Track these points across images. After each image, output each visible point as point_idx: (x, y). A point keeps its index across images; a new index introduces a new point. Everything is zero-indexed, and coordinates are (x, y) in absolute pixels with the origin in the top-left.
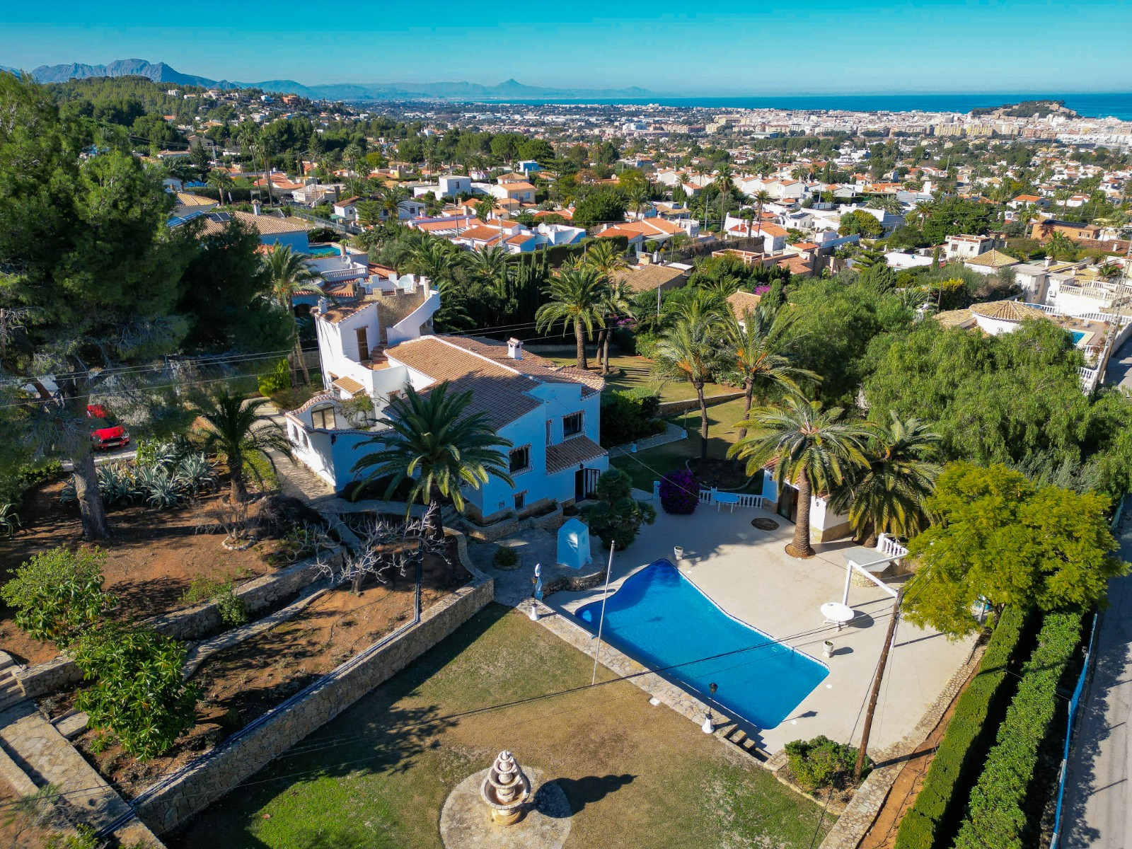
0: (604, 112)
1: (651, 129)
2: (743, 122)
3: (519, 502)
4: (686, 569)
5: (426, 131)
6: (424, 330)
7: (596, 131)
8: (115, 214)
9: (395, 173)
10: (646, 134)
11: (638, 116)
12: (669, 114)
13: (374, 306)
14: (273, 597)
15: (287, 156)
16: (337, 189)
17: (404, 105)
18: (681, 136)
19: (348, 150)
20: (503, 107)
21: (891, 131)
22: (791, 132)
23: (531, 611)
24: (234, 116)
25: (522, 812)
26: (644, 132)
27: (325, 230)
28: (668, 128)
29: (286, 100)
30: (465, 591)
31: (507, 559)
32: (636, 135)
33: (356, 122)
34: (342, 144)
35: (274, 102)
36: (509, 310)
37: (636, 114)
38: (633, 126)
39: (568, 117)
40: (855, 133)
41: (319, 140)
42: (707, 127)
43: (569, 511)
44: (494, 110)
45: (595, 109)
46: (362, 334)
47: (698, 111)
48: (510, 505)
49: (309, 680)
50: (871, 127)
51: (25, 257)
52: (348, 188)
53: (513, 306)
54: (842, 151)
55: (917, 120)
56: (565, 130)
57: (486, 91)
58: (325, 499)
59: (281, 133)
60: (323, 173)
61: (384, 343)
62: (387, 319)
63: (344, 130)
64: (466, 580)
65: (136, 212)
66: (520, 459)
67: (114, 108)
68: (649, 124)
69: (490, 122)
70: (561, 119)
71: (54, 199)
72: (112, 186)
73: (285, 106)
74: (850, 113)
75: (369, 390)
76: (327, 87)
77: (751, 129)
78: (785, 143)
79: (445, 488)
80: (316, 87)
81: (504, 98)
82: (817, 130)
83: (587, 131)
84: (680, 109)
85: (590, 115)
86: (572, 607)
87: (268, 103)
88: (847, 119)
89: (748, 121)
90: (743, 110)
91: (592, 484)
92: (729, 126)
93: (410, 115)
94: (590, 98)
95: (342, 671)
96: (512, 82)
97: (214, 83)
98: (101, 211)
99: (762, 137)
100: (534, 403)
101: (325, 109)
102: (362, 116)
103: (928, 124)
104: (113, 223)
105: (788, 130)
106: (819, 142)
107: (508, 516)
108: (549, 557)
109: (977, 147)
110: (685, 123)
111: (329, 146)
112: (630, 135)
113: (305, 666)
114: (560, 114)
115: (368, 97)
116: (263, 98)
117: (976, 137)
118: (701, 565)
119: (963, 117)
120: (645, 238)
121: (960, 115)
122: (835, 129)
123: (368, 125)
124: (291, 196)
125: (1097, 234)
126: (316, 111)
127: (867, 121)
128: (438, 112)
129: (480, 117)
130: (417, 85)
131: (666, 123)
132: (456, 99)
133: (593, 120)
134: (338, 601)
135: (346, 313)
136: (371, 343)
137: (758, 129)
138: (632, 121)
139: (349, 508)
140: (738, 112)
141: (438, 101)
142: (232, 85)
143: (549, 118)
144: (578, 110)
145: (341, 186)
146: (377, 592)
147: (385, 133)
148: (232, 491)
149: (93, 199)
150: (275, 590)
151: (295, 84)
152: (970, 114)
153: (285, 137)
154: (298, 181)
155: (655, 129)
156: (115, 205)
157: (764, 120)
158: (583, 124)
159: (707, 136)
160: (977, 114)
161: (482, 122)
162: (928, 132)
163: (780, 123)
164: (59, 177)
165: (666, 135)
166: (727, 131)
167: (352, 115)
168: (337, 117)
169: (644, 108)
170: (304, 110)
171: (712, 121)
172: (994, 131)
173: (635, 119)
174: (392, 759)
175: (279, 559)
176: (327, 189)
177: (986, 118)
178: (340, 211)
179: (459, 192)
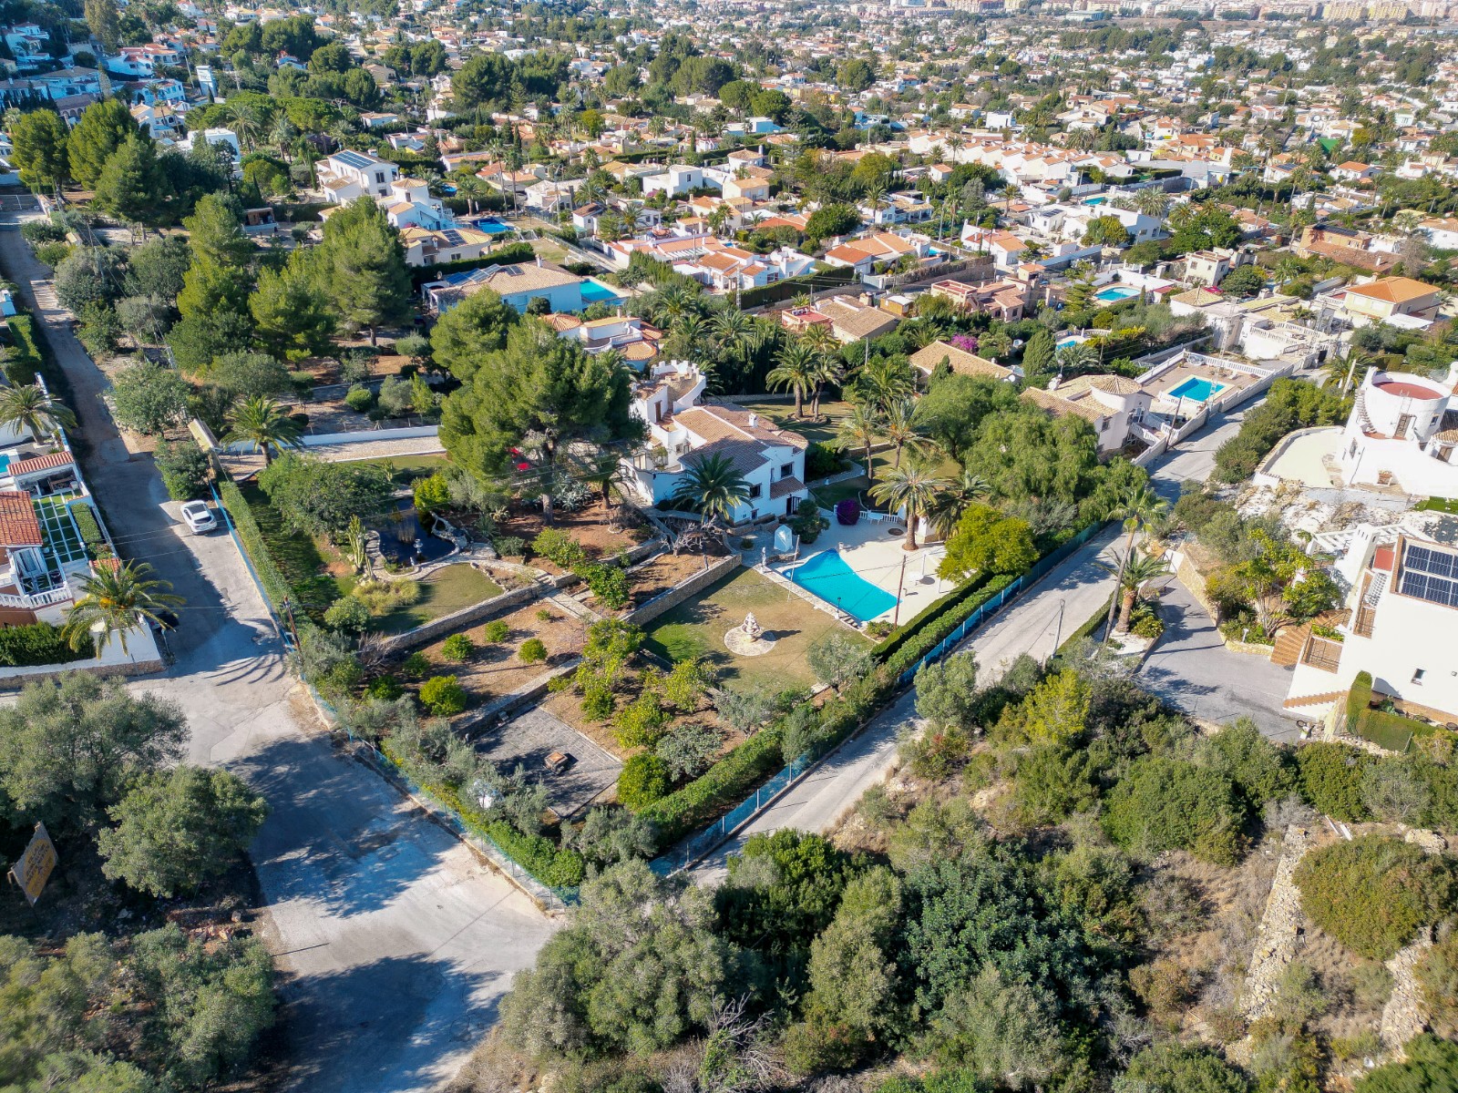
1: (929, 4)
3: (754, 514)
4: (843, 554)
6: (696, 403)
9: (618, 147)
13: (666, 388)
14: (639, 555)
16: (572, 189)
22: (1122, 11)
23: (760, 569)
25: (756, 639)
26: (920, 9)
28: (952, 3)
30: (728, 558)
31: (748, 545)
32: (907, 14)
36: (746, 370)
40: (1209, 15)
43: (782, 521)
46: (658, 405)
48: (749, 516)
49: (664, 589)
50: (1234, 6)
56: (812, 6)
58: (648, 509)
61: (670, 411)
62: (673, 396)
64: (729, 553)
66: (756, 491)
67: (285, 32)
75: (665, 445)
77: (1067, 5)
78: (1104, 38)
79: (720, 508)
82: (1158, 8)
83: (842, 9)
86: (781, 570)
91: (796, 506)
95: (678, 587)
99: (1081, 19)
100: (764, 460)
105: (1117, 7)
106: (1152, 35)
107: (748, 522)
108: (770, 544)
109: (1371, 44)
112: (899, 13)
113: (661, 584)
117: (1380, 24)
118: (852, 552)
120: (873, 258)
125: (1367, 244)
134: (668, 559)
135: (649, 392)
136: (663, 410)
137: (1076, 6)
139: (662, 515)
145: (575, 186)
146: (686, 556)
148: (604, 502)
150: (639, 553)
154: (527, 171)
155: (935, 4)
162: (1313, 13)
165: (949, 15)
166: (1033, 8)
172: (1409, 12)
174: (702, 620)
175: (638, 538)
176: (561, 188)
178: (578, 220)
179: (691, 186)
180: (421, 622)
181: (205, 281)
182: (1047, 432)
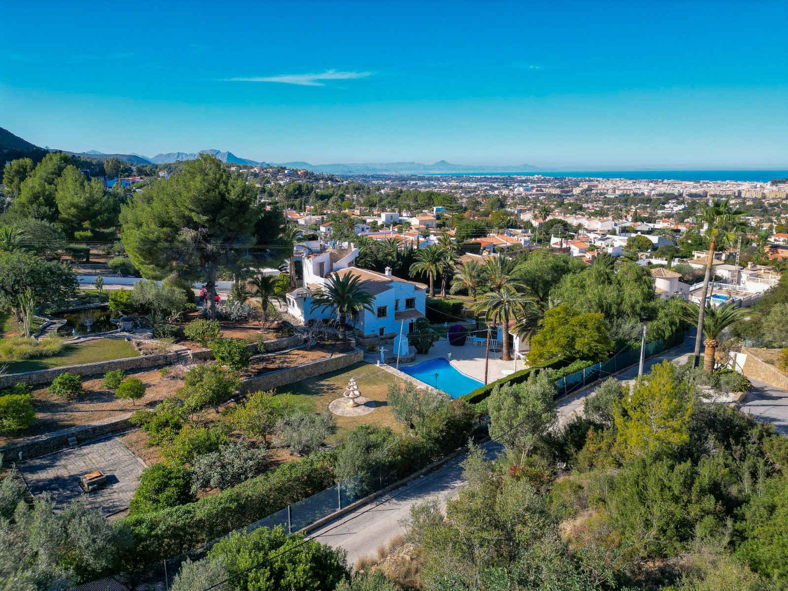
0: (503, 180)
1: (534, 191)
2: (600, 186)
3: (381, 331)
4: (453, 363)
5: (382, 191)
6: (350, 265)
7: (496, 192)
8: (238, 199)
9: (357, 212)
10: (531, 195)
11: (526, 183)
12: (548, 181)
13: (328, 254)
14: (276, 347)
15: (297, 202)
16: (323, 218)
17: (373, 176)
18: (555, 195)
19: (332, 199)
20: (435, 178)
21: (709, 194)
22: (634, 193)
24: (268, 182)
25: (358, 405)
26: (529, 193)
27: (313, 235)
28: (546, 191)
29: (299, 173)
30: (351, 352)
31: (372, 349)
32: (523, 195)
33: (340, 186)
34: (328, 197)
35: (294, 173)
37: (525, 181)
38: (521, 189)
39: (478, 183)
40: (680, 195)
41: (317, 195)
42: (574, 191)
44: (429, 179)
45: (497, 179)
46: (322, 264)
47: (569, 180)
48: (378, 332)
49: (287, 367)
50: (694, 191)
51: (208, 211)
52: (329, 217)
53: (400, 265)
54: (666, 206)
55: (729, 187)
56: (475, 192)
57: (425, 167)
58: (299, 326)
59: (295, 190)
60: (316, 211)
61: (331, 271)
62: (334, 259)
63: (332, 189)
64: (352, 350)
65: (245, 198)
66: (383, 311)
68: (533, 188)
69: (426, 187)
70: (474, 185)
71: (220, 193)
72: (238, 189)
73: (299, 176)
74: (680, 182)
75: (322, 287)
76: (325, 165)
77: (605, 191)
78: (626, 201)
80: (318, 166)
81: (437, 172)
82: (653, 193)
83: (490, 192)
84: (556, 179)
85: (493, 182)
87: (289, 175)
88: (676, 185)
89: (604, 186)
90: (601, 179)
92: (589, 189)
93: (375, 182)
94: (495, 172)
96: (443, 162)
97: (257, 163)
98: (234, 197)
99: (613, 197)
100: (390, 287)
101: (322, 179)
102: (345, 182)
103: (736, 190)
104: (237, 202)
105: (632, 192)
106: (651, 200)
107: (376, 337)
108: (391, 352)
109: (771, 205)
110: (559, 187)
111: (322, 197)
112: (519, 194)
114: (473, 182)
115: (350, 172)
116: (286, 172)
117: (773, 199)
119: (764, 185)
120: (494, 245)
121: (762, 184)
122: (667, 192)
123: (347, 188)
124: (297, 222)
126: (317, 180)
127: (692, 187)
128: (393, 180)
129: (420, 183)
130: (381, 164)
131: (545, 187)
132: (405, 173)
133: (495, 185)
135: (316, 256)
136: (326, 270)
137: (610, 191)
138: (522, 186)
140: (597, 181)
141: (394, 174)
142: (268, 165)
143: (466, 184)
144: (486, 179)
145: (325, 217)
146: (317, 352)
147: (357, 191)
149: (232, 193)
150: (277, 345)
151: (306, 164)
152: (769, 183)
153: (297, 192)
154: (302, 214)
155: (537, 191)
156: (238, 196)
157: (615, 186)
158: (488, 188)
159: (573, 195)
160: (775, 183)
161: (420, 187)
162: (736, 195)
163: (627, 188)
164: (222, 186)
165: (544, 195)
166: (588, 192)
167: (339, 182)
168: (329, 183)
169: (531, 178)
170: (310, 179)
171: (578, 186)
173: (524, 185)
174: (317, 393)
175: (280, 337)
176: (318, 218)
177: (781, 186)
178: (323, 229)
179: (392, 221)
180: (48, 368)
181: (33, 187)
182: (612, 277)
